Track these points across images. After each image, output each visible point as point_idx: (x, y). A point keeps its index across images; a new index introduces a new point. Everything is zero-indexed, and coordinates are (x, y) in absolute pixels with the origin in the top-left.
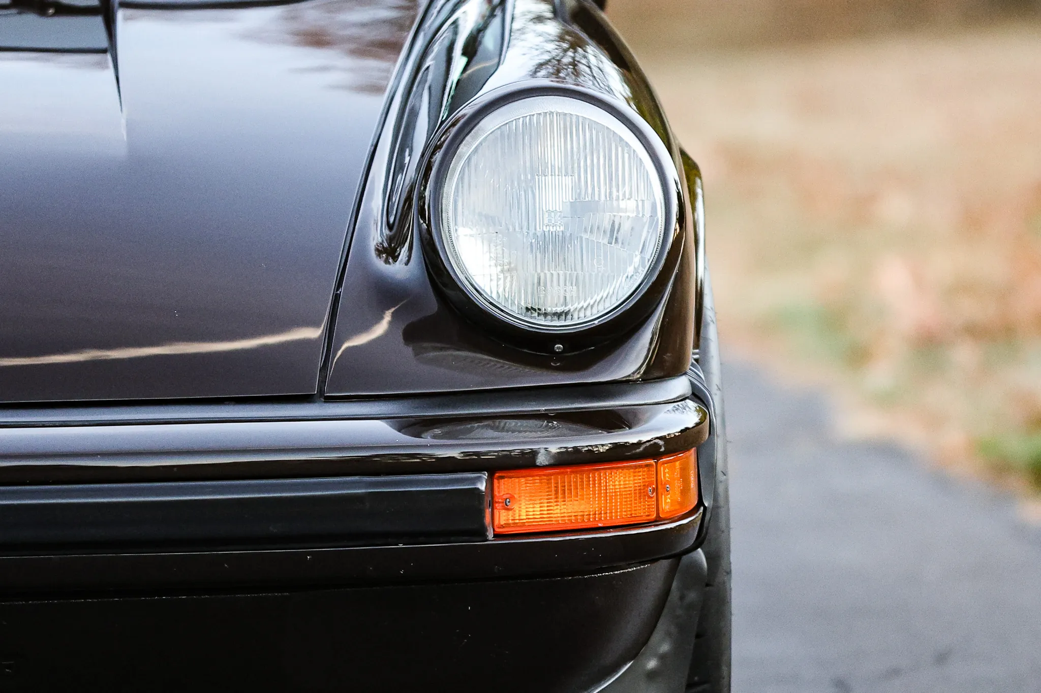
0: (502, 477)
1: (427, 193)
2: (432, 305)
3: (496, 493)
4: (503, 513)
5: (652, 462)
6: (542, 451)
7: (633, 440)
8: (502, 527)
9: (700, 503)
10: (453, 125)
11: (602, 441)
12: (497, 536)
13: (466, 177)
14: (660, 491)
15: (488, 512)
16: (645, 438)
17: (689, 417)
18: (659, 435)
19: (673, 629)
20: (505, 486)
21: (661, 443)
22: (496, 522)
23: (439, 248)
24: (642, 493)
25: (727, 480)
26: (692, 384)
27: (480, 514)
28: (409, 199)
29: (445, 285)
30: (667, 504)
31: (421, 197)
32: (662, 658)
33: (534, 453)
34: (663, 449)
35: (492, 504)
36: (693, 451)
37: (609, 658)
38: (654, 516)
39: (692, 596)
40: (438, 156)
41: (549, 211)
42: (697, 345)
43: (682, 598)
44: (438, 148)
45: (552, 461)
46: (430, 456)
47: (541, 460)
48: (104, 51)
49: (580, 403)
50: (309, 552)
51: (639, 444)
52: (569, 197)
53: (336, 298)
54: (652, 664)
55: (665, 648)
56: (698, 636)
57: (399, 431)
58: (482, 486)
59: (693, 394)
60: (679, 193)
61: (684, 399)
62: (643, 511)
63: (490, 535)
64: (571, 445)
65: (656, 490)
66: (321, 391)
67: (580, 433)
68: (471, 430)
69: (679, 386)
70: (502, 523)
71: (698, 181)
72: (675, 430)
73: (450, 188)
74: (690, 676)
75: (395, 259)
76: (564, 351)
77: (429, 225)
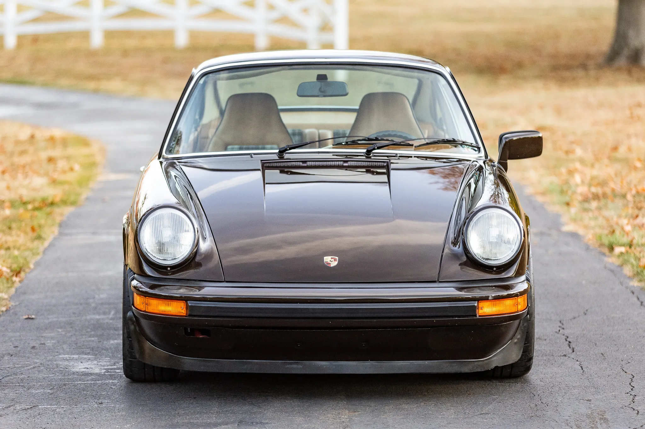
0: (481, 302)
1: (464, 229)
2: (464, 259)
3: (479, 306)
4: (481, 310)
5: (516, 298)
6: (490, 296)
7: (512, 293)
8: (480, 314)
9: (528, 305)
10: (471, 213)
11: (505, 293)
12: (479, 316)
13: (473, 228)
14: (518, 304)
15: (477, 310)
16: (515, 292)
17: (525, 286)
18: (518, 291)
19: (521, 332)
20: (482, 304)
21: (519, 293)
22: (479, 313)
23: (466, 243)
24: (514, 305)
25: (534, 296)
26: (526, 277)
27: (475, 311)
28: (460, 231)
29: (468, 253)
30: (520, 307)
31: (463, 230)
32: (518, 339)
33: (488, 297)
34: (519, 295)
35: (478, 309)
36: (526, 295)
37: (505, 342)
38: (516, 311)
39: (525, 324)
40: (467, 221)
41: (493, 237)
42: (528, 264)
43: (523, 325)
44: (468, 218)
45: (493, 299)
46: (464, 297)
47: (490, 298)
48: (387, 183)
49: (499, 283)
50: (435, 320)
51: (514, 294)
52: (498, 233)
53: (442, 256)
54: (516, 341)
55: (519, 337)
56: (527, 333)
57: (457, 290)
58: (476, 305)
59: (527, 279)
60: (523, 229)
61: (524, 281)
62: (514, 309)
63: (478, 316)
64: (497, 294)
65: (517, 304)
66: (438, 280)
67: (500, 291)
68: (474, 290)
69: (523, 278)
70: (481, 313)
71: (529, 226)
72: (522, 290)
73: (470, 228)
74: (525, 342)
75: (456, 246)
76: (496, 270)
77: (464, 237)
